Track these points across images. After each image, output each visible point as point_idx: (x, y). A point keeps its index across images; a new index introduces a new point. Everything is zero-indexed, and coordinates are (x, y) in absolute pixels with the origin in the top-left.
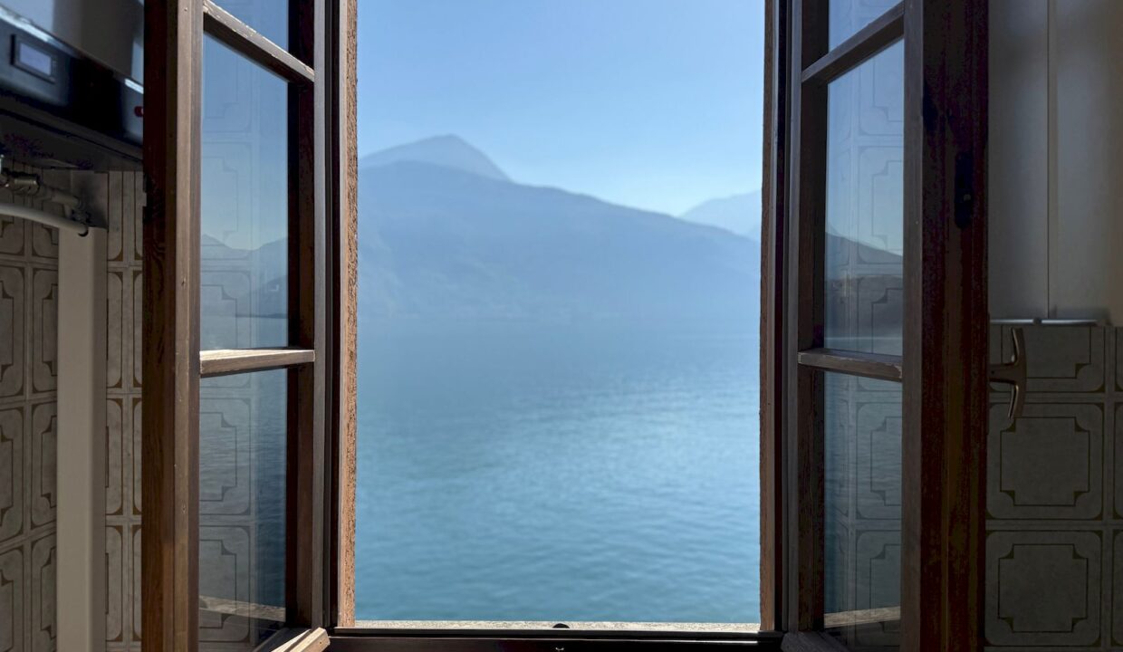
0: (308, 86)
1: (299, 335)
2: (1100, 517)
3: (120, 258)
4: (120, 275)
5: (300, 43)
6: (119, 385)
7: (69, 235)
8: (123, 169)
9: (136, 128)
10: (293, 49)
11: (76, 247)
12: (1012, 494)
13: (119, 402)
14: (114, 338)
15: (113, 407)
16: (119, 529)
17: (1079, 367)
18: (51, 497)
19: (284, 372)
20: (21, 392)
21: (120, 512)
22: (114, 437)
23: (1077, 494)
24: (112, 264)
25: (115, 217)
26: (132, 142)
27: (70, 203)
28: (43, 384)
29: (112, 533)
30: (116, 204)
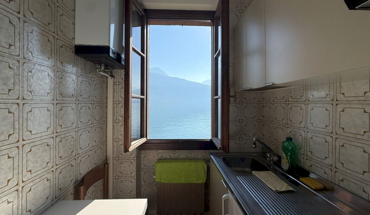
0: (144, 57)
1: (142, 94)
2: (258, 120)
3: (116, 82)
4: (116, 85)
5: (143, 50)
6: (116, 101)
7: (109, 78)
8: (118, 69)
9: (123, 63)
10: (142, 51)
11: (110, 80)
12: (245, 116)
13: (116, 104)
14: (115, 94)
15: (115, 104)
16: (116, 122)
17: (255, 98)
18: (107, 117)
19: (140, 99)
20: (103, 101)
21: (116, 120)
22: (115, 109)
23: (254, 116)
24: (115, 83)
25: (115, 76)
26: (122, 65)
27: (110, 74)
28: (106, 100)
29: (115, 123)
30: (116, 74)
